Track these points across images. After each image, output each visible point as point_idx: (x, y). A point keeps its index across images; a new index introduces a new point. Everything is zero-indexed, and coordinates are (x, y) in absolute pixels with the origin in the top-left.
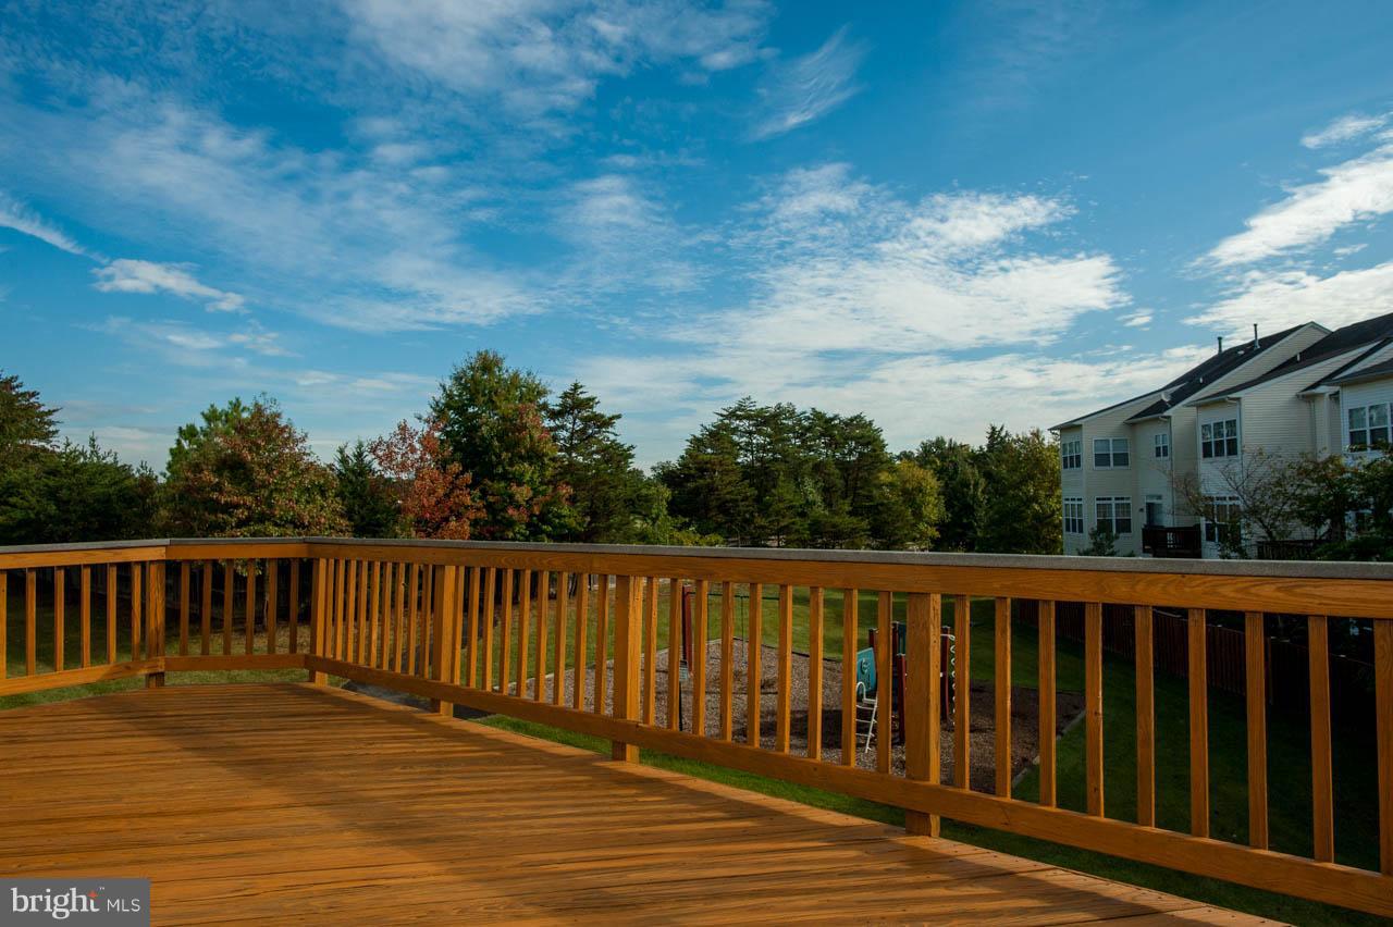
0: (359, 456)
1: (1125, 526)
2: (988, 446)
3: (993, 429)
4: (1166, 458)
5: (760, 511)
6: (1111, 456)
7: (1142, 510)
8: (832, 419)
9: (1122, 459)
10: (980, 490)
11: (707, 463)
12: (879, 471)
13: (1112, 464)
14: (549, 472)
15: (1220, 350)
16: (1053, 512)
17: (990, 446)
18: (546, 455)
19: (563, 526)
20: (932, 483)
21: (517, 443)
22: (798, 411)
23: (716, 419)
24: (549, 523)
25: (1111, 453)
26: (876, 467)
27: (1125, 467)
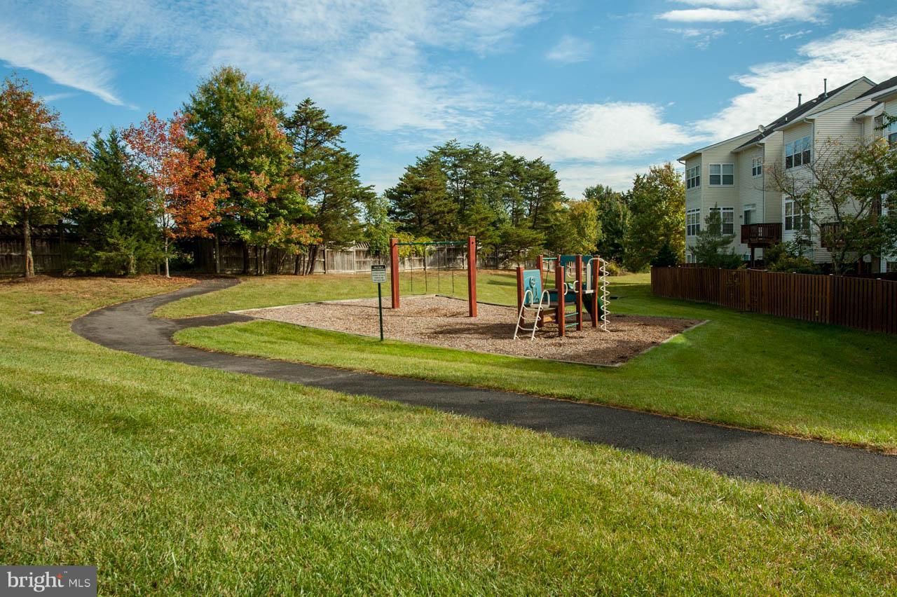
0: (114, 140)
1: (729, 229)
2: (634, 189)
3: (638, 177)
4: (760, 175)
5: (462, 221)
6: (721, 177)
7: (741, 217)
8: (518, 161)
9: (729, 180)
10: (628, 220)
11: (420, 183)
12: (554, 201)
13: (722, 182)
14: (285, 168)
15: (799, 104)
16: (679, 223)
17: (635, 189)
18: (282, 152)
19: (299, 211)
20: (593, 212)
21: (257, 139)
22: (493, 153)
23: (428, 154)
24: (285, 207)
25: (721, 174)
26: (552, 198)
27: (731, 186)
